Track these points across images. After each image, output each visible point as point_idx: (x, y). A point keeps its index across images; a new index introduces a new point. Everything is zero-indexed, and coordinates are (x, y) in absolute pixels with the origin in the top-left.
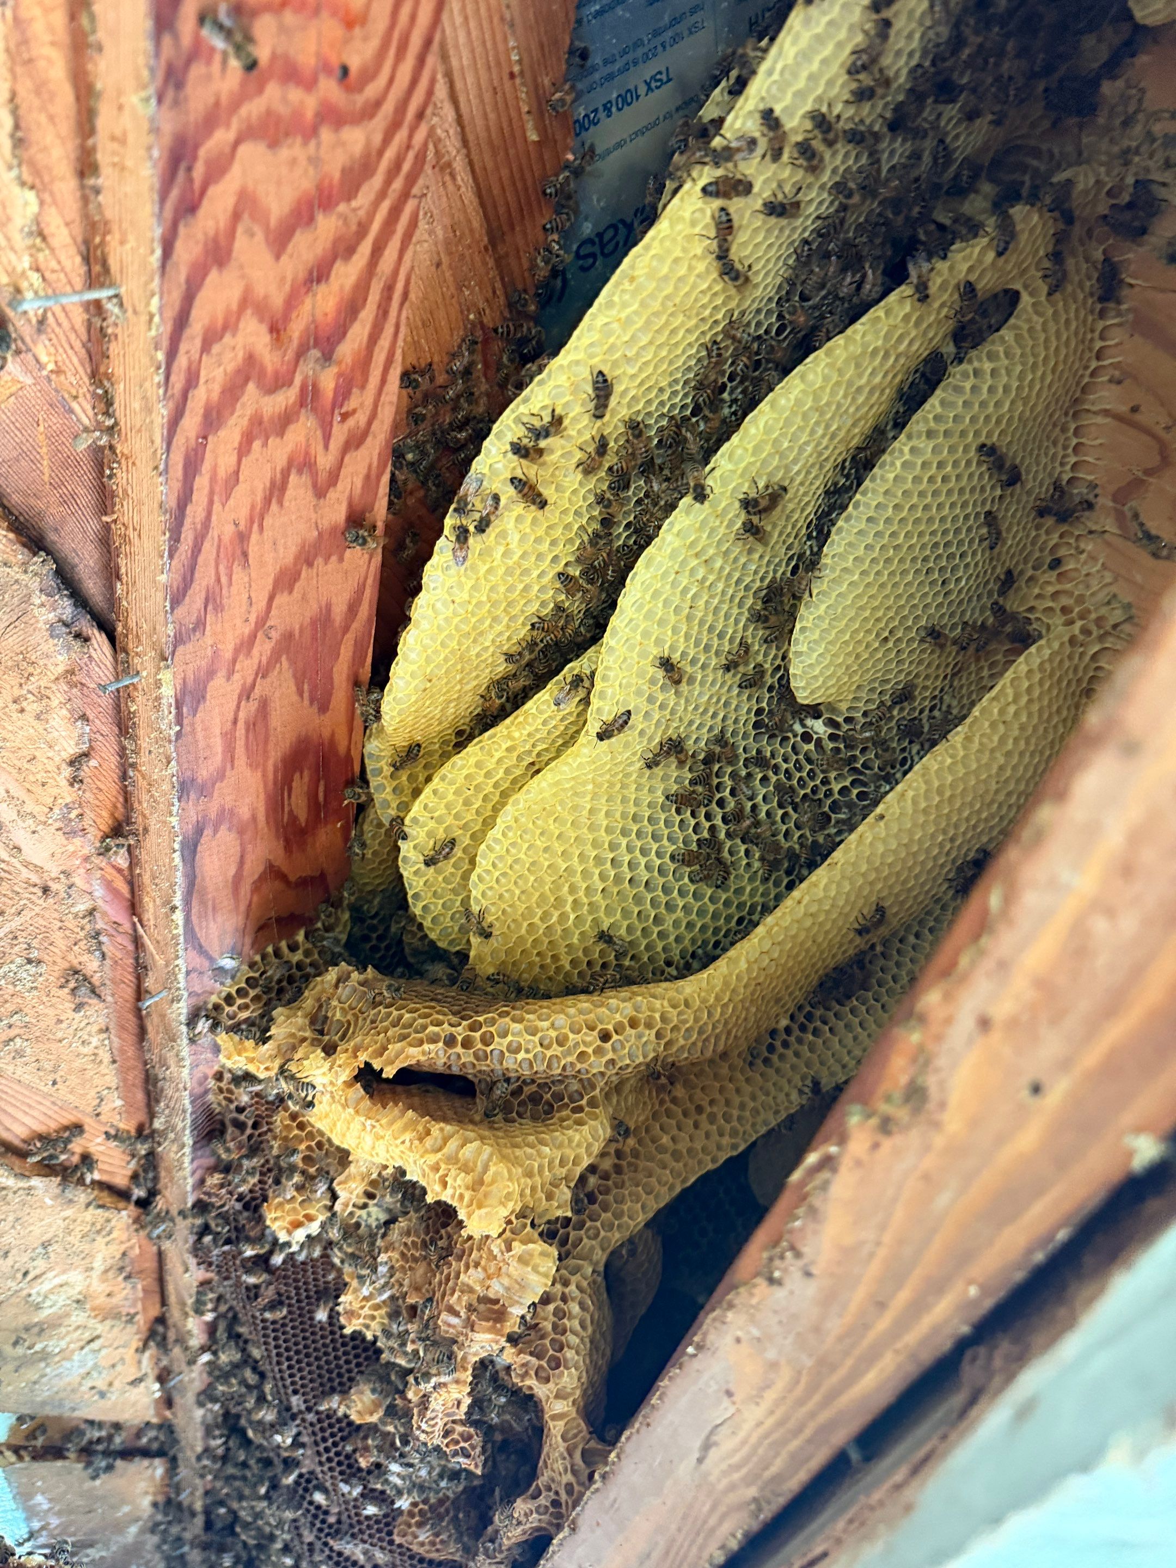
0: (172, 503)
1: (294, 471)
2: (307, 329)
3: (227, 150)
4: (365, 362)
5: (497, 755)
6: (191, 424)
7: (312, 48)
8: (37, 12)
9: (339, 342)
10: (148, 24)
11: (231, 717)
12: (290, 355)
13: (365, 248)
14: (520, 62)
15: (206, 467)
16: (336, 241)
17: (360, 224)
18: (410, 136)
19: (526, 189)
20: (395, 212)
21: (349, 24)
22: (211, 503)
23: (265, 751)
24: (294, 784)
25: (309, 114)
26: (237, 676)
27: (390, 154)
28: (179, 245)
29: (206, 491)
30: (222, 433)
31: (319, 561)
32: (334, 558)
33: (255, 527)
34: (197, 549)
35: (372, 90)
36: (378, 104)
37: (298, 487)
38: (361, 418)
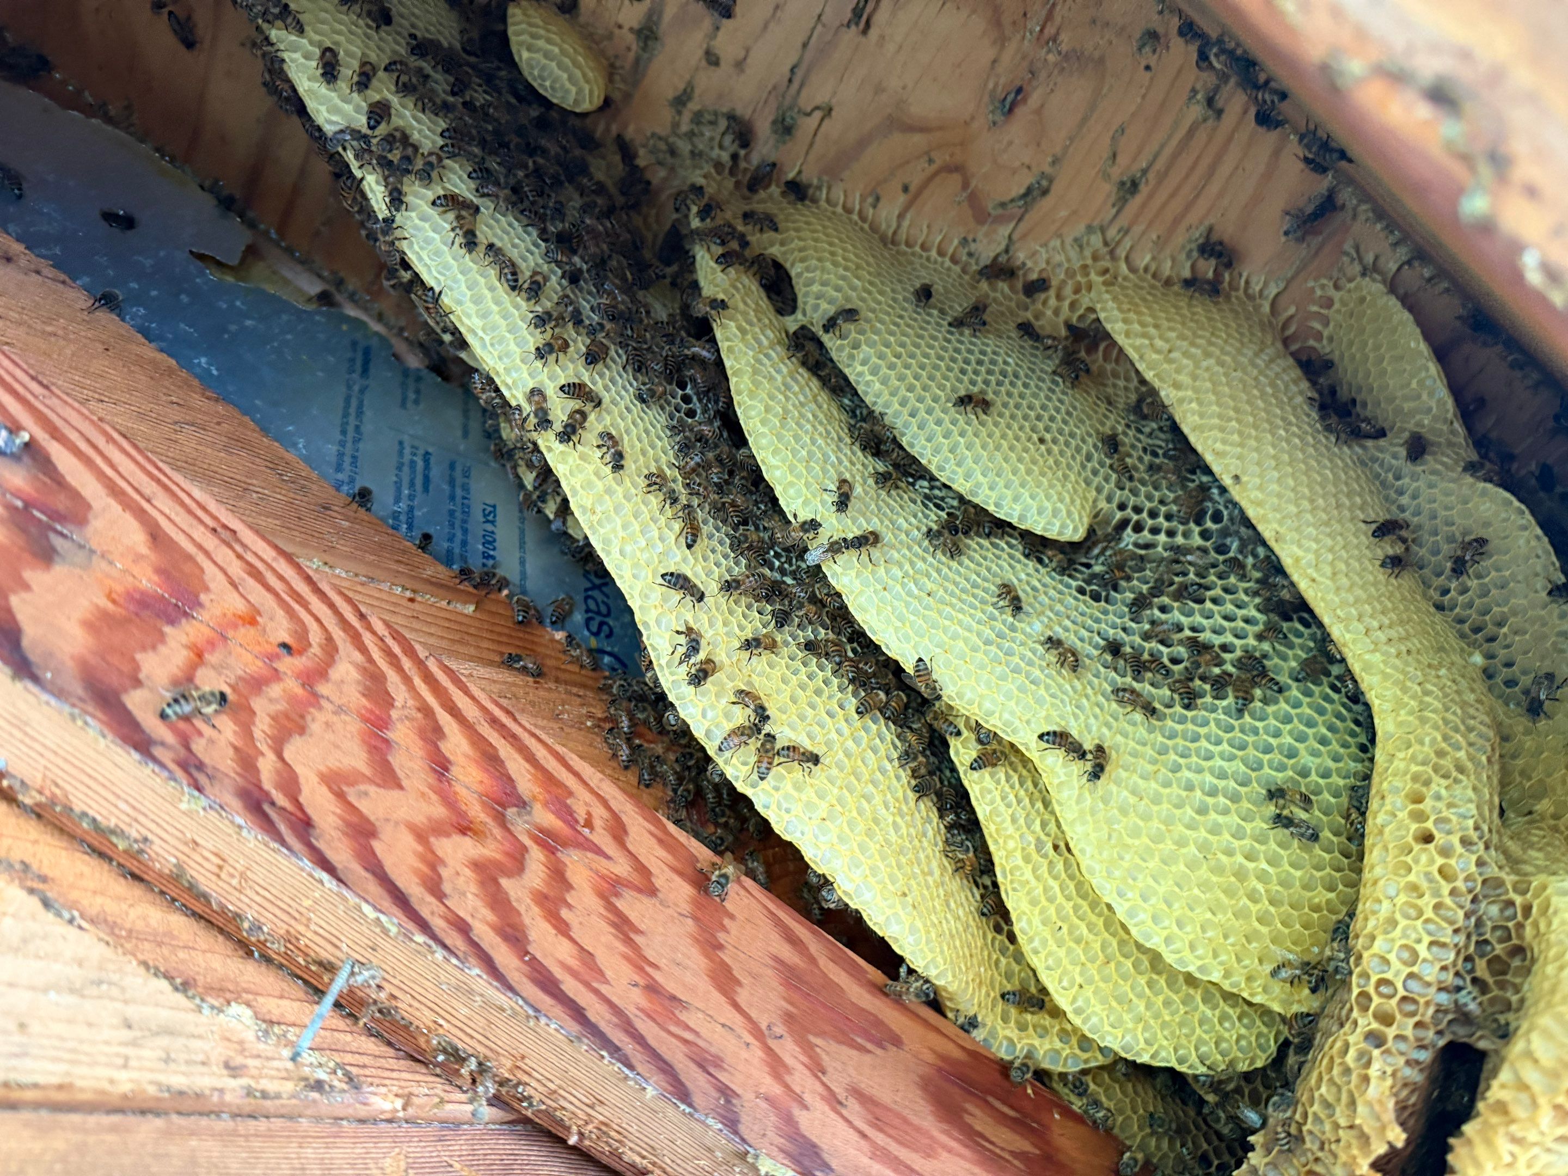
0: (575, 1028)
1: (614, 900)
2: (484, 804)
3: (279, 765)
4: (548, 779)
6: (504, 956)
7: (249, 657)
9: (514, 787)
10: (135, 756)
11: (855, 1137)
12: (497, 832)
13: (443, 717)
14: (405, 588)
15: (558, 973)
16: (422, 733)
17: (419, 710)
18: (374, 633)
20: (429, 678)
21: (253, 622)
22: (597, 992)
23: (918, 1129)
24: (978, 1128)
25: (299, 691)
26: (807, 1097)
27: (376, 654)
28: (330, 855)
29: (581, 988)
30: (533, 935)
31: (721, 936)
32: (726, 921)
33: (649, 969)
34: (640, 1039)
35: (315, 636)
36: (329, 639)
37: (631, 905)
38: (599, 812)
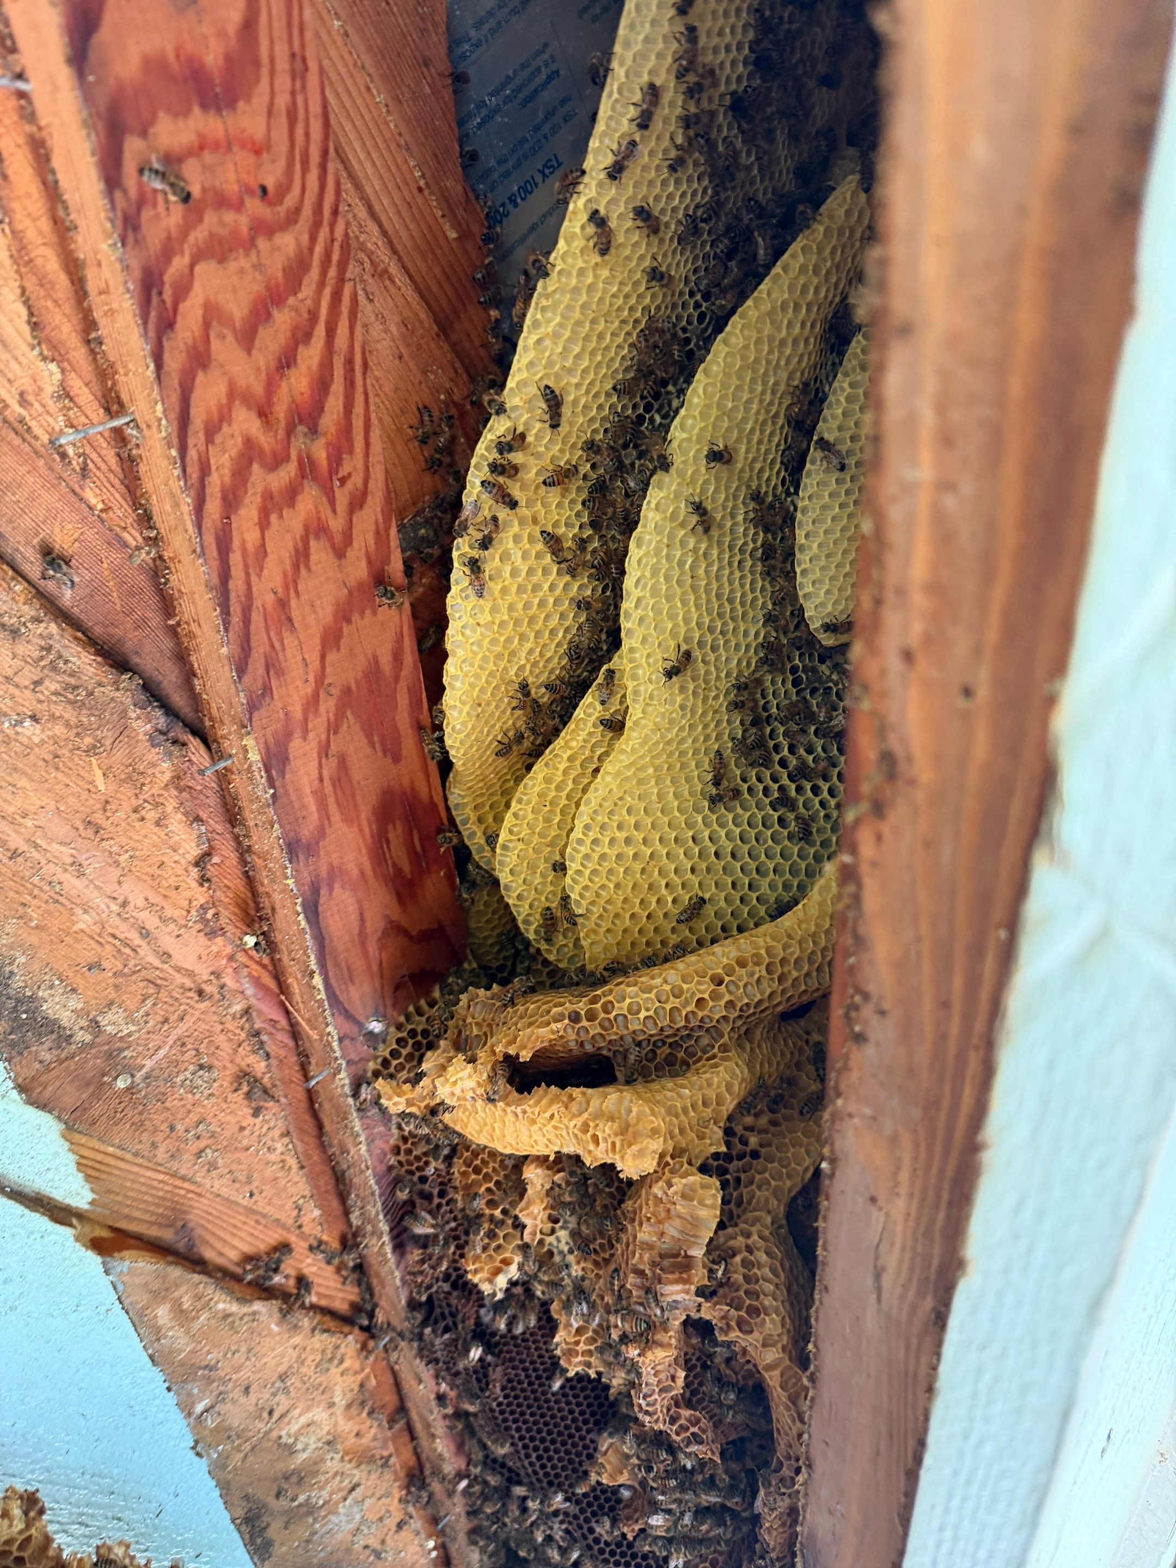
0: (215, 581)
1: (312, 537)
2: (290, 408)
3: (186, 271)
4: (346, 430)
5: (562, 767)
6: (213, 507)
7: (232, 177)
8: (28, 223)
9: (319, 416)
10: (101, 186)
11: (315, 774)
12: (281, 433)
13: (320, 330)
14: (423, 176)
15: (236, 544)
16: (295, 330)
17: (309, 312)
18: (332, 231)
19: (460, 280)
20: (337, 296)
21: (258, 152)
22: (248, 575)
23: (355, 805)
24: (391, 836)
25: (244, 230)
26: (311, 735)
27: (319, 249)
28: (166, 356)
29: (241, 566)
30: (242, 512)
31: (355, 617)
32: (368, 612)
33: (292, 592)
34: (247, 621)
35: (290, 200)
36: (297, 210)
37: (319, 552)
38: (357, 480)
